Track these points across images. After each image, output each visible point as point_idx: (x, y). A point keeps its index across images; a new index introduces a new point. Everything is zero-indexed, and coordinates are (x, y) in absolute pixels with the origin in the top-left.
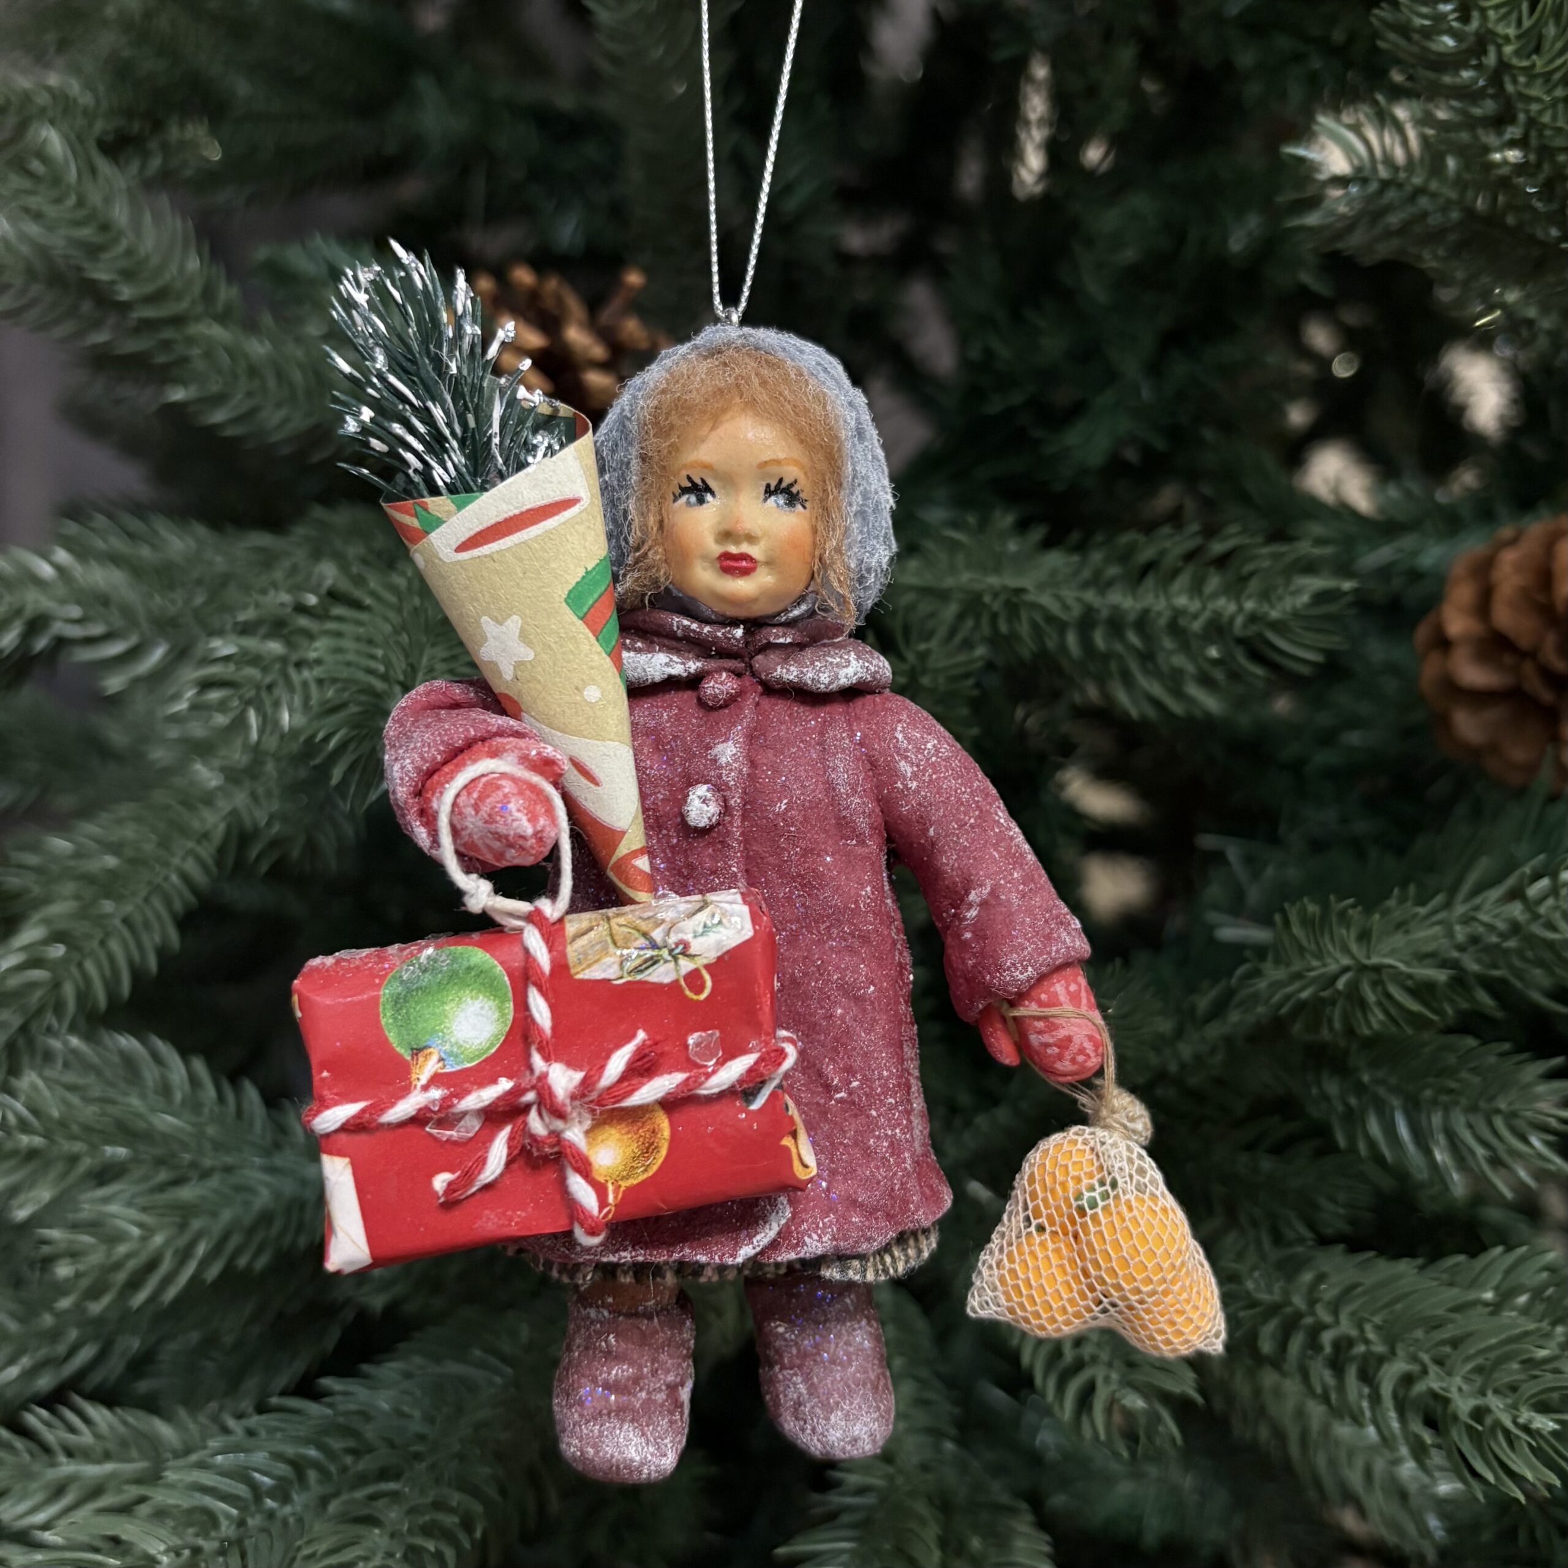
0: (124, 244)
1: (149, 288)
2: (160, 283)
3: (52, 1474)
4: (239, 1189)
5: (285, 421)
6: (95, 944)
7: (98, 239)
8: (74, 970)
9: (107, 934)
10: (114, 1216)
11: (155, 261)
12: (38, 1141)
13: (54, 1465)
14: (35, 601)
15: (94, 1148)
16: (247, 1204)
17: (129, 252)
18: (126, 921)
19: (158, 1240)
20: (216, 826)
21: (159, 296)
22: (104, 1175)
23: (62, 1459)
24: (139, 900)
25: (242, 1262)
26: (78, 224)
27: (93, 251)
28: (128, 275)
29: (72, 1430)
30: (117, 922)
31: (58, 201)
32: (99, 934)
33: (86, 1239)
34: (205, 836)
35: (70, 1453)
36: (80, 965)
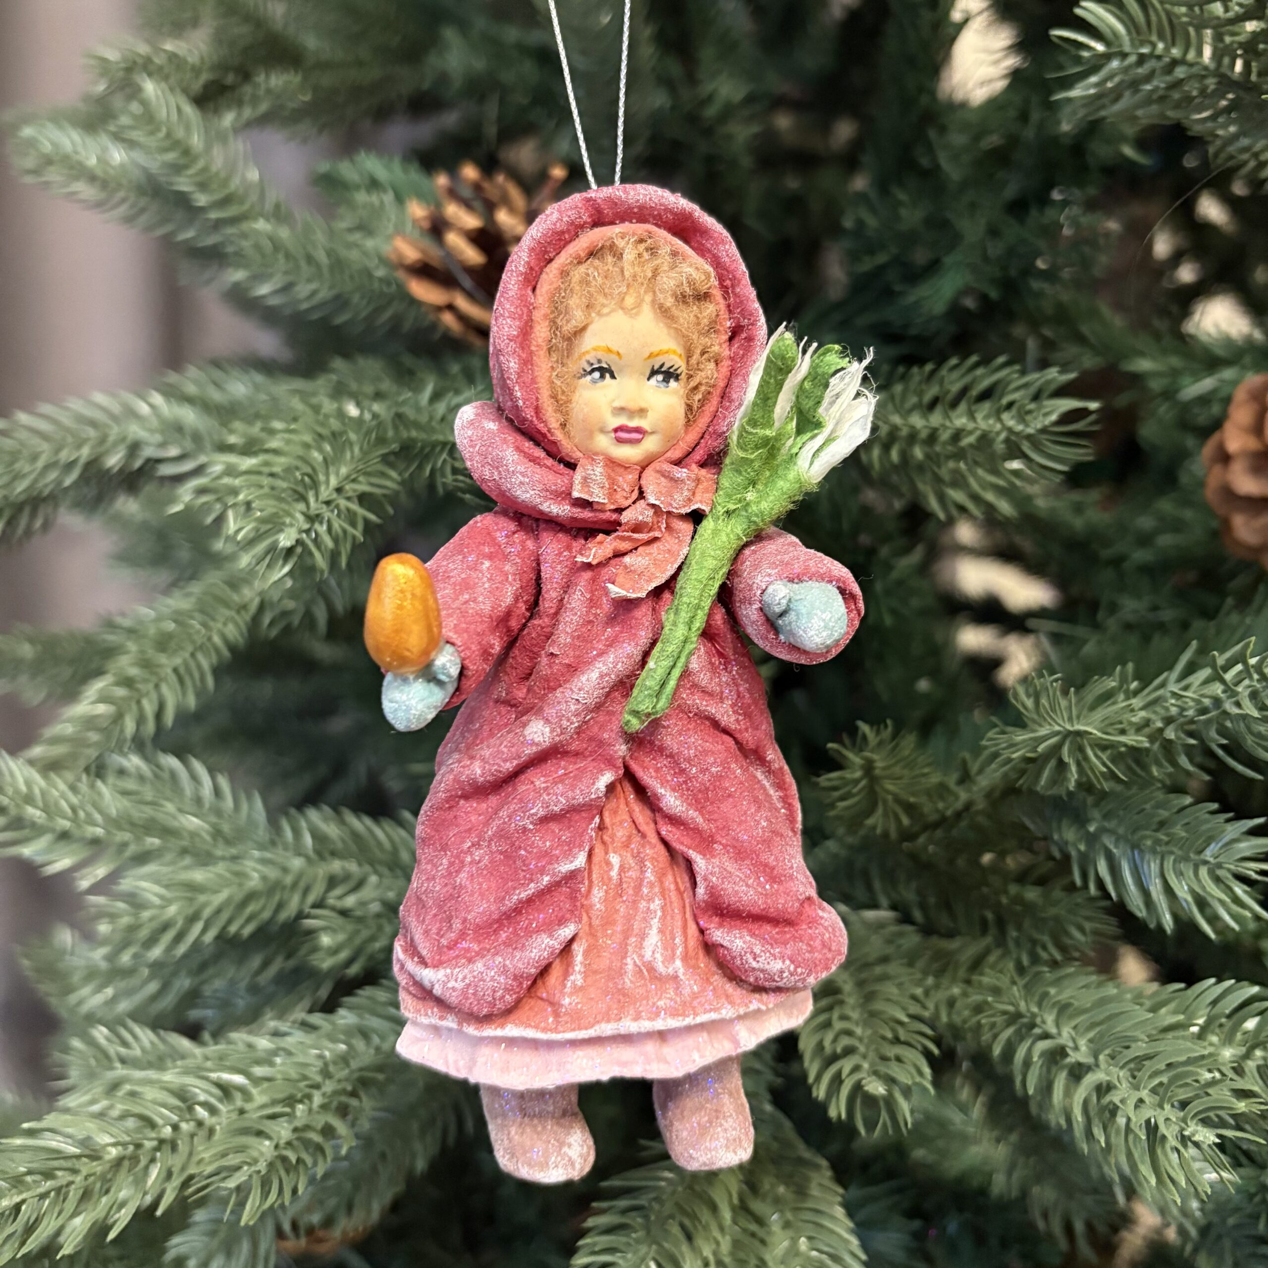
0: (201, 164)
1: (218, 196)
2: (227, 191)
3: (110, 1075)
4: (237, 874)
5: (314, 293)
6: (151, 686)
7: (182, 161)
8: (134, 707)
9: (161, 680)
10: (144, 890)
11: (223, 175)
12: (99, 831)
13: (112, 1068)
14: (135, 431)
15: (138, 839)
16: (240, 885)
17: (205, 170)
18: (175, 670)
19: (172, 910)
20: (252, 600)
21: (226, 201)
22: (142, 858)
23: (118, 1065)
24: (187, 655)
25: (233, 929)
26: (166, 150)
27: (177, 169)
28: (203, 186)
29: (125, 1044)
30: (169, 671)
31: (152, 133)
32: (154, 679)
33: (121, 905)
34: (244, 607)
35: (123, 1061)
36: (139, 702)
